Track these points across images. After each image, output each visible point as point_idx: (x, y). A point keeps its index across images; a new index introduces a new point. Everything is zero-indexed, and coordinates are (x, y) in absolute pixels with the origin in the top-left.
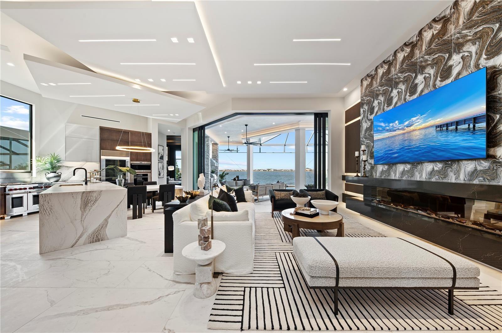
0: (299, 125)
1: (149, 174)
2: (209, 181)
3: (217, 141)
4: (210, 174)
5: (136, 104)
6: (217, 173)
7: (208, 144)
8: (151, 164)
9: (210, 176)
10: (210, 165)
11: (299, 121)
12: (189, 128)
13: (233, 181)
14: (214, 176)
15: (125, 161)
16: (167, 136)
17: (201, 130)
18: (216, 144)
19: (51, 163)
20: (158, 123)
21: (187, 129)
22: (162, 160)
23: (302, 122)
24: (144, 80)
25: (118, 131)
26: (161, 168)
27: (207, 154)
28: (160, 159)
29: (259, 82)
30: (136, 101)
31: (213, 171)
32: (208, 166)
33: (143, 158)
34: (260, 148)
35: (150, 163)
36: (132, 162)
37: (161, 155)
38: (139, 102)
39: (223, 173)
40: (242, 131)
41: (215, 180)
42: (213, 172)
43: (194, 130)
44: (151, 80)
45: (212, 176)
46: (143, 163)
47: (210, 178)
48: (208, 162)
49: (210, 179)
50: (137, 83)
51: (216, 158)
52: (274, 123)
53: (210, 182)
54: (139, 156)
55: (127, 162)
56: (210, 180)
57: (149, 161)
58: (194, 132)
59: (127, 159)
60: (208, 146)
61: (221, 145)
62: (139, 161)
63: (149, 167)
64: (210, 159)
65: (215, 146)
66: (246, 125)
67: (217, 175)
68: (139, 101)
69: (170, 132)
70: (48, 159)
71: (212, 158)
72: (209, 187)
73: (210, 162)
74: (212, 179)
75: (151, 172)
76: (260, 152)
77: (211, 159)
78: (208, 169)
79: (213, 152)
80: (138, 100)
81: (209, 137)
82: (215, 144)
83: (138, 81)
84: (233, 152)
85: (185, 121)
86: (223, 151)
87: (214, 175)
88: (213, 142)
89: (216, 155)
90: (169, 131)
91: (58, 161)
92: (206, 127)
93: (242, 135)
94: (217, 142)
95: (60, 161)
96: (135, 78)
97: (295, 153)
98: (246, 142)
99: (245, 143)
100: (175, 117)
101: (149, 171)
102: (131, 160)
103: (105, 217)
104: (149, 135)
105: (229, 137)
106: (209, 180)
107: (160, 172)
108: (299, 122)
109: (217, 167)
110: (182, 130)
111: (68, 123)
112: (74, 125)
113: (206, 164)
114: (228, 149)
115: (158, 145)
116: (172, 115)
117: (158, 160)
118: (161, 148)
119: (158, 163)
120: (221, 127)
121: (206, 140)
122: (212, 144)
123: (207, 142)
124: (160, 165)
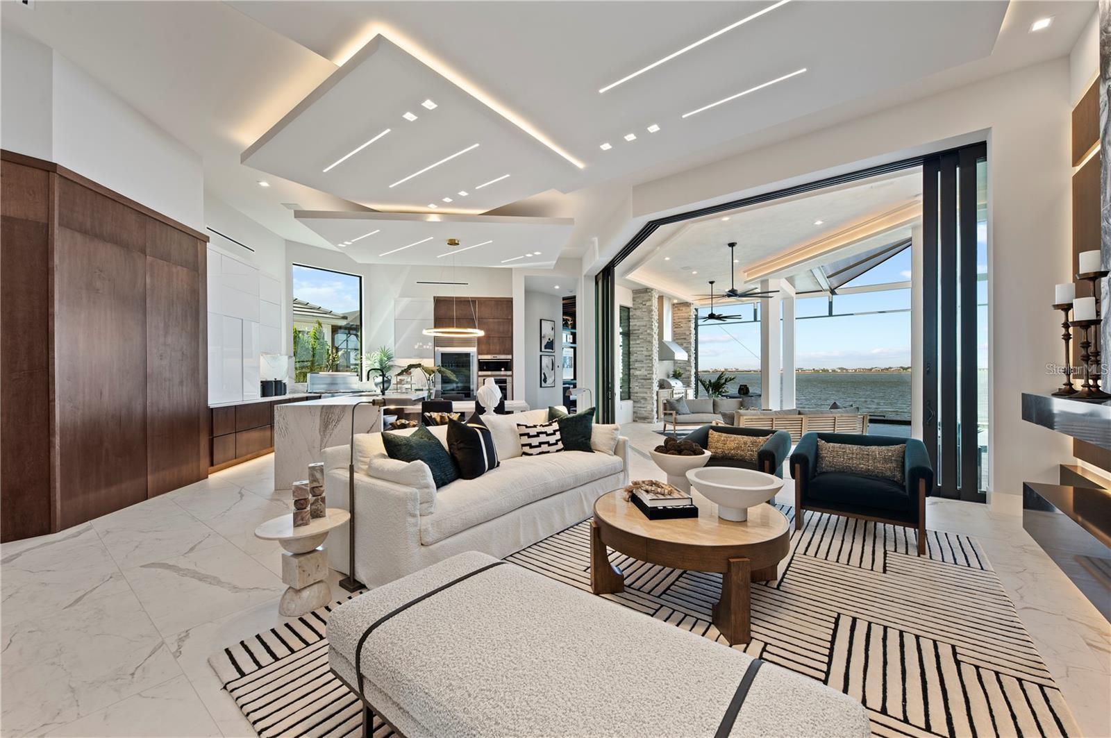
1: (509, 379)
2: (652, 398)
3: (687, 296)
4: (654, 381)
5: (455, 251)
6: (688, 377)
7: (651, 306)
8: (512, 360)
9: (656, 384)
10: (656, 358)
12: (589, 275)
14: (674, 385)
15: (470, 354)
16: (564, 299)
17: (607, 274)
18: (687, 304)
19: (381, 362)
20: (525, 277)
21: (583, 277)
22: (550, 350)
25: (465, 301)
26: (547, 367)
27: (648, 331)
28: (545, 348)
29: (654, 128)
30: (453, 243)
31: (675, 372)
32: (651, 360)
33: (498, 348)
34: (831, 303)
35: (509, 357)
36: (480, 357)
37: (547, 340)
38: (458, 244)
39: (720, 378)
42: (676, 375)
43: (597, 280)
44: (447, 200)
45: (665, 386)
46: (499, 357)
47: (656, 388)
48: (652, 350)
49: (657, 392)
50: (433, 212)
51: (685, 339)
53: (657, 401)
54: (492, 345)
55: (473, 356)
56: (657, 395)
57: (509, 354)
58: (596, 284)
59: (472, 350)
60: (650, 311)
62: (493, 354)
63: (507, 366)
64: (655, 342)
65: (684, 309)
66: (732, 245)
67: (687, 383)
68: (457, 242)
70: (377, 356)
71: (672, 339)
72: (652, 411)
73: (654, 350)
74: (664, 393)
75: (512, 376)
76: (831, 314)
78: (653, 367)
80: (455, 240)
81: (652, 290)
82: (681, 305)
83: (432, 207)
84: (728, 320)
85: (570, 262)
88: (675, 301)
89: (688, 333)
90: (557, 287)
91: (389, 358)
93: (745, 272)
94: (691, 298)
95: (392, 357)
96: (426, 204)
100: (535, 259)
101: (509, 373)
102: (479, 353)
104: (509, 302)
105: (712, 283)
106: (655, 395)
107: (545, 376)
109: (688, 363)
110: (576, 282)
111: (399, 297)
112: (406, 299)
113: (646, 356)
114: (709, 315)
115: (541, 320)
116: (529, 255)
117: (541, 351)
118: (547, 327)
119: (541, 356)
120: (668, 261)
121: (646, 298)
122: (674, 305)
123: (648, 304)
124: (546, 361)
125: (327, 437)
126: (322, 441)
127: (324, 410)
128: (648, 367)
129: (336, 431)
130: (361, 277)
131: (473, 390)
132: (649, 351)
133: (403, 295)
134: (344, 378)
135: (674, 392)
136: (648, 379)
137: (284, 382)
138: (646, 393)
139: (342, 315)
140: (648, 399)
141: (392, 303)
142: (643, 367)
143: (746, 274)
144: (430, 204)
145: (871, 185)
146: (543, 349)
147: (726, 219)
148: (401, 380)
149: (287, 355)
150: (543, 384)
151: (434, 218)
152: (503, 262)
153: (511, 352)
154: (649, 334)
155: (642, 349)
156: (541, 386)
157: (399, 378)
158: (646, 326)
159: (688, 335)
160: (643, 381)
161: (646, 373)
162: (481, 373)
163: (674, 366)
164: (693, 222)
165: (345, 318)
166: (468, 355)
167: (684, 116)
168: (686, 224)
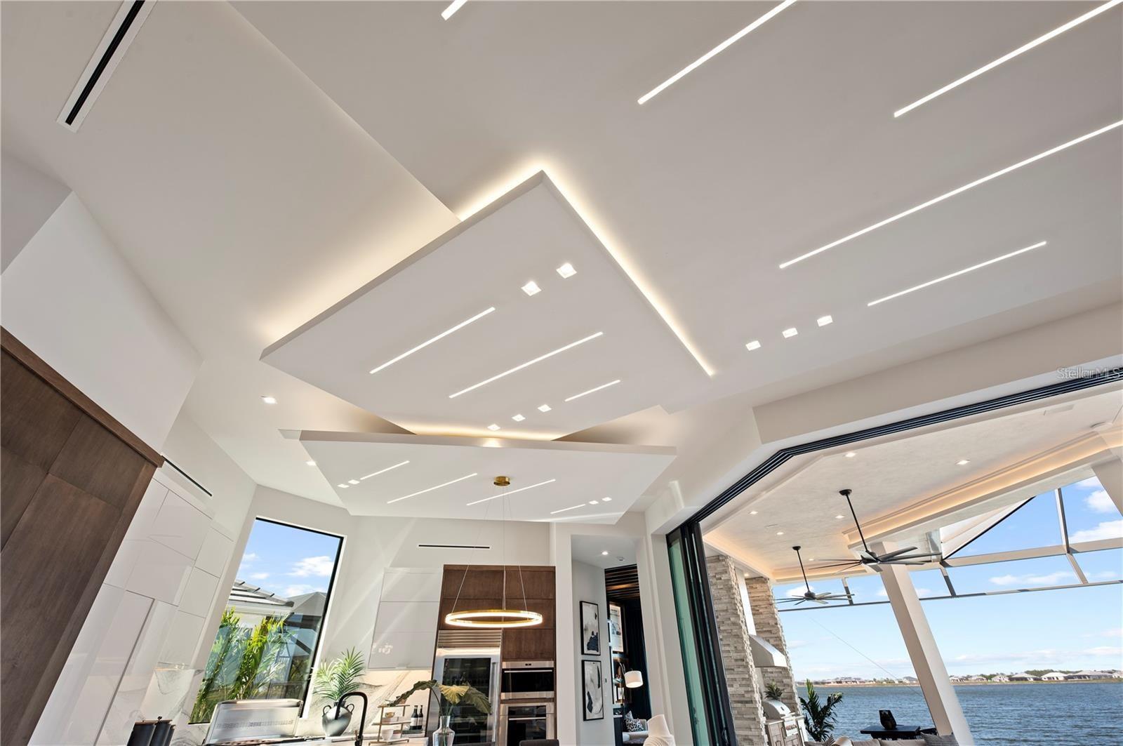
0: (1101, 441)
1: (549, 707)
2: (761, 738)
3: (762, 568)
4: (759, 705)
5: (503, 492)
6: (791, 697)
7: (729, 580)
8: (554, 669)
9: (761, 712)
10: (752, 663)
11: (1093, 426)
12: (654, 536)
13: (869, 737)
14: (781, 712)
15: (490, 659)
16: (607, 571)
17: (688, 532)
18: (761, 580)
19: (342, 679)
20: (573, 537)
21: (650, 537)
22: (595, 652)
23: (1110, 424)
24: (507, 424)
26: (592, 681)
27: (732, 619)
28: (588, 649)
29: (825, 320)
30: (502, 482)
31: (770, 687)
32: (746, 667)
33: (533, 648)
34: (947, 578)
35: (548, 664)
36: (505, 665)
37: (590, 635)
38: (509, 483)
40: (840, 517)
41: (789, 733)
42: (773, 694)
43: (670, 538)
44: (519, 418)
45: (771, 715)
46: (535, 664)
47: (763, 720)
48: (744, 651)
49: (766, 727)
50: (493, 436)
51: (770, 631)
52: (963, 462)
54: (523, 642)
55: (494, 663)
56: (767, 732)
57: (548, 659)
58: (669, 545)
59: (494, 653)
60: (729, 588)
61: (777, 581)
62: (525, 659)
63: (547, 681)
64: (745, 637)
65: (758, 586)
66: (845, 493)
67: (793, 708)
68: (507, 480)
69: (609, 558)
70: (339, 665)
71: (757, 632)
73: (748, 650)
74: (774, 726)
75: (554, 700)
76: (952, 594)
77: (751, 638)
78: (749, 679)
79: (755, 612)
80: (505, 478)
81: (726, 557)
82: (756, 581)
83: (494, 429)
85: (636, 517)
86: (791, 605)
87: (780, 707)
88: (747, 575)
89: (772, 622)
90: (605, 553)
91: (357, 670)
92: (702, 523)
93: (844, 533)
94: (765, 572)
95: (360, 669)
96: (484, 423)
98: (867, 556)
99: (866, 561)
100: (602, 507)
101: (549, 694)
102: (504, 657)
104: (550, 572)
105: (797, 548)
106: (763, 733)
107: (590, 698)
108: (1096, 429)
109: (785, 671)
110: (638, 544)
111: (391, 566)
112: (401, 569)
113: (736, 660)
114: (806, 594)
115: (581, 603)
116: (594, 502)
117: (583, 653)
118: (589, 611)
119: (583, 662)
120: (756, 515)
121: (720, 569)
122: (746, 579)
123: (724, 577)
124: (590, 669)
128: (743, 679)
130: (342, 539)
131: (491, 729)
132: (740, 652)
133: (395, 564)
134: (271, 711)
135: (786, 724)
136: (747, 702)
137: (171, 723)
138: (750, 729)
139: (286, 600)
140: (755, 740)
141: (381, 575)
142: (735, 680)
143: (846, 535)
144: (490, 424)
145: (1043, 410)
146: (586, 651)
147: (851, 455)
148: (389, 715)
149: (194, 668)
150: (589, 716)
151: (493, 444)
152: (552, 513)
153: (552, 656)
154: (734, 624)
155: (727, 648)
156: (585, 719)
157: (387, 710)
158: (727, 610)
159: (773, 626)
160: (739, 705)
161: (742, 690)
162: (504, 696)
163: (764, 676)
164: (826, 454)
165: (290, 604)
166: (487, 661)
167: (870, 304)
168: (819, 455)
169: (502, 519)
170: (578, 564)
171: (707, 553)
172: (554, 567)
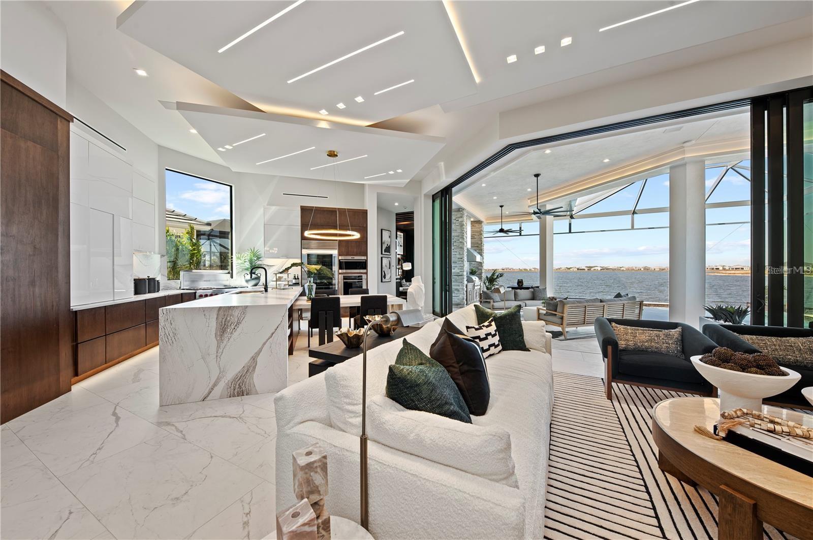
0: (684, 152)
1: (364, 276)
2: (463, 289)
3: (480, 216)
4: (465, 277)
5: (333, 162)
6: (481, 274)
7: (463, 221)
8: (366, 260)
9: (465, 279)
10: (466, 260)
11: (684, 142)
12: (426, 195)
13: (510, 289)
14: (474, 280)
15: (332, 255)
16: (397, 214)
17: (445, 194)
18: (479, 222)
19: (251, 261)
20: (377, 193)
21: (423, 196)
22: (388, 254)
23: (694, 142)
24: (334, 111)
25: (322, 211)
26: (386, 266)
27: (460, 240)
28: (385, 252)
29: (566, 42)
30: (332, 154)
31: (472, 270)
32: (463, 261)
33: (355, 250)
34: (570, 224)
35: (364, 258)
36: (340, 258)
37: (386, 245)
38: (337, 156)
39: (493, 274)
40: (529, 190)
41: (476, 288)
42: (473, 273)
43: (434, 198)
44: (341, 106)
45: (470, 280)
46: (356, 258)
47: (466, 282)
48: (463, 254)
49: (467, 285)
50: (324, 119)
51: (478, 246)
52: (607, 161)
53: (466, 291)
54: (350, 248)
55: (334, 257)
56: (466, 287)
57: (364, 256)
58: (433, 201)
59: (335, 252)
60: (462, 225)
61: (488, 223)
62: (351, 255)
63: (363, 265)
64: (465, 249)
65: (477, 225)
66: (537, 176)
67: (480, 278)
68: (336, 153)
69: (399, 207)
70: (247, 256)
71: (472, 247)
72: (463, 299)
73: (465, 254)
74: (470, 285)
75: (366, 273)
76: (570, 232)
77: (467, 249)
78: (463, 266)
79: (473, 237)
80: (334, 152)
81: (464, 209)
82: (477, 222)
83: (323, 114)
84: (511, 234)
85: (416, 183)
86: (491, 235)
87: (475, 278)
88: (472, 220)
90: (396, 204)
91: (258, 258)
92: (454, 189)
93: (529, 199)
94: (482, 218)
95: (261, 257)
96: (316, 109)
97: (669, 229)
98: (537, 210)
99: (535, 213)
100: (396, 176)
101: (364, 271)
102: (340, 255)
103: (252, 354)
104: (365, 213)
105: (501, 206)
106: (465, 287)
107: (384, 273)
108: (684, 145)
109: (481, 264)
110: (415, 200)
111: (267, 205)
112: (274, 208)
113: (459, 258)
114: (500, 230)
115: (382, 230)
116: (391, 172)
117: (382, 254)
118: (386, 235)
119: (382, 258)
120: (485, 186)
121: (458, 216)
122: (471, 222)
123: (460, 220)
124: (385, 261)
125: (225, 342)
126: (218, 347)
127: (221, 313)
128: (460, 266)
129: (236, 334)
130: (231, 187)
131: (335, 285)
132: (461, 255)
133: (270, 204)
134: (215, 275)
135: (475, 284)
136: (460, 276)
137: (157, 279)
138: (459, 286)
139: (206, 222)
140: (460, 290)
141: (262, 210)
142: (456, 266)
144: (321, 110)
146: (383, 253)
147: (548, 151)
148: (280, 278)
149: (159, 254)
150: (384, 280)
151: (323, 125)
152: (365, 178)
153: (366, 254)
154: (461, 242)
155: (455, 253)
156: (382, 281)
157: (278, 275)
158: (458, 236)
159: (480, 244)
160: (456, 277)
161: (458, 271)
162: (340, 271)
163: (470, 266)
164: (534, 150)
165: (209, 224)
166: (331, 256)
167: (601, 30)
168: (530, 150)
169: (334, 180)
170: (380, 209)
171: (454, 207)
172: (367, 210)
